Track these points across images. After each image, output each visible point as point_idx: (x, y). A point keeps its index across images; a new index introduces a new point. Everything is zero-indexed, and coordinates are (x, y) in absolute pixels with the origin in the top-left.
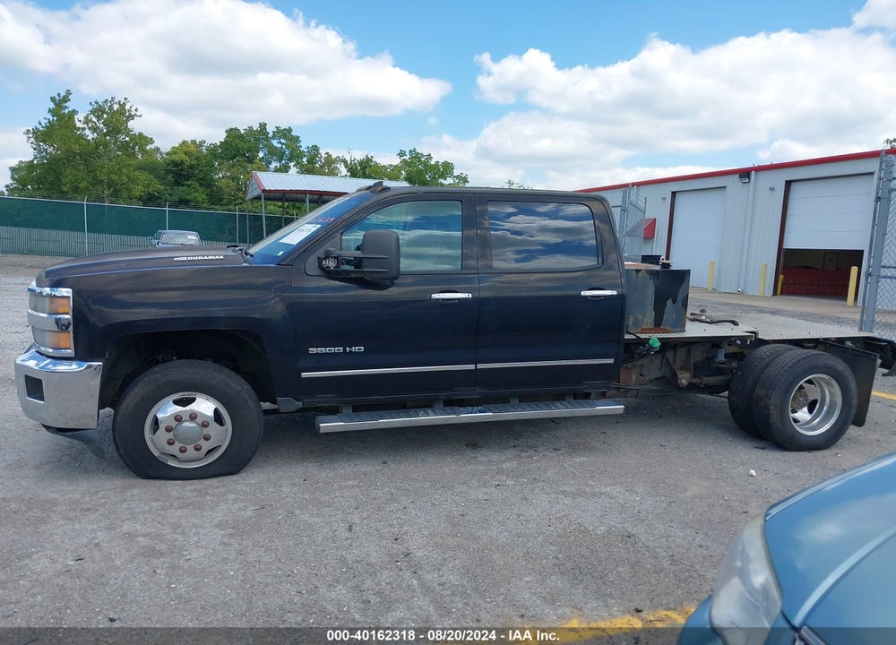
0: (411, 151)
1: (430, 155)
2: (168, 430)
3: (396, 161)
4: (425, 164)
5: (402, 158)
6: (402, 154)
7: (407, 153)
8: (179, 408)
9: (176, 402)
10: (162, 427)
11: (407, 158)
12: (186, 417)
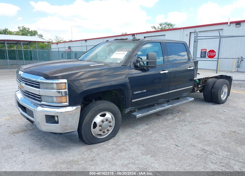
0: (22, 27)
1: (29, 28)
2: (100, 126)
3: (18, 30)
4: (28, 31)
5: (19, 29)
6: (19, 28)
7: (21, 27)
8: (102, 118)
9: (101, 116)
10: (98, 125)
11: (21, 29)
12: (105, 120)
